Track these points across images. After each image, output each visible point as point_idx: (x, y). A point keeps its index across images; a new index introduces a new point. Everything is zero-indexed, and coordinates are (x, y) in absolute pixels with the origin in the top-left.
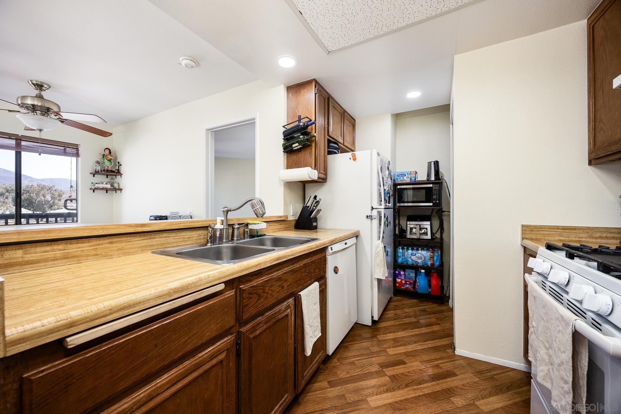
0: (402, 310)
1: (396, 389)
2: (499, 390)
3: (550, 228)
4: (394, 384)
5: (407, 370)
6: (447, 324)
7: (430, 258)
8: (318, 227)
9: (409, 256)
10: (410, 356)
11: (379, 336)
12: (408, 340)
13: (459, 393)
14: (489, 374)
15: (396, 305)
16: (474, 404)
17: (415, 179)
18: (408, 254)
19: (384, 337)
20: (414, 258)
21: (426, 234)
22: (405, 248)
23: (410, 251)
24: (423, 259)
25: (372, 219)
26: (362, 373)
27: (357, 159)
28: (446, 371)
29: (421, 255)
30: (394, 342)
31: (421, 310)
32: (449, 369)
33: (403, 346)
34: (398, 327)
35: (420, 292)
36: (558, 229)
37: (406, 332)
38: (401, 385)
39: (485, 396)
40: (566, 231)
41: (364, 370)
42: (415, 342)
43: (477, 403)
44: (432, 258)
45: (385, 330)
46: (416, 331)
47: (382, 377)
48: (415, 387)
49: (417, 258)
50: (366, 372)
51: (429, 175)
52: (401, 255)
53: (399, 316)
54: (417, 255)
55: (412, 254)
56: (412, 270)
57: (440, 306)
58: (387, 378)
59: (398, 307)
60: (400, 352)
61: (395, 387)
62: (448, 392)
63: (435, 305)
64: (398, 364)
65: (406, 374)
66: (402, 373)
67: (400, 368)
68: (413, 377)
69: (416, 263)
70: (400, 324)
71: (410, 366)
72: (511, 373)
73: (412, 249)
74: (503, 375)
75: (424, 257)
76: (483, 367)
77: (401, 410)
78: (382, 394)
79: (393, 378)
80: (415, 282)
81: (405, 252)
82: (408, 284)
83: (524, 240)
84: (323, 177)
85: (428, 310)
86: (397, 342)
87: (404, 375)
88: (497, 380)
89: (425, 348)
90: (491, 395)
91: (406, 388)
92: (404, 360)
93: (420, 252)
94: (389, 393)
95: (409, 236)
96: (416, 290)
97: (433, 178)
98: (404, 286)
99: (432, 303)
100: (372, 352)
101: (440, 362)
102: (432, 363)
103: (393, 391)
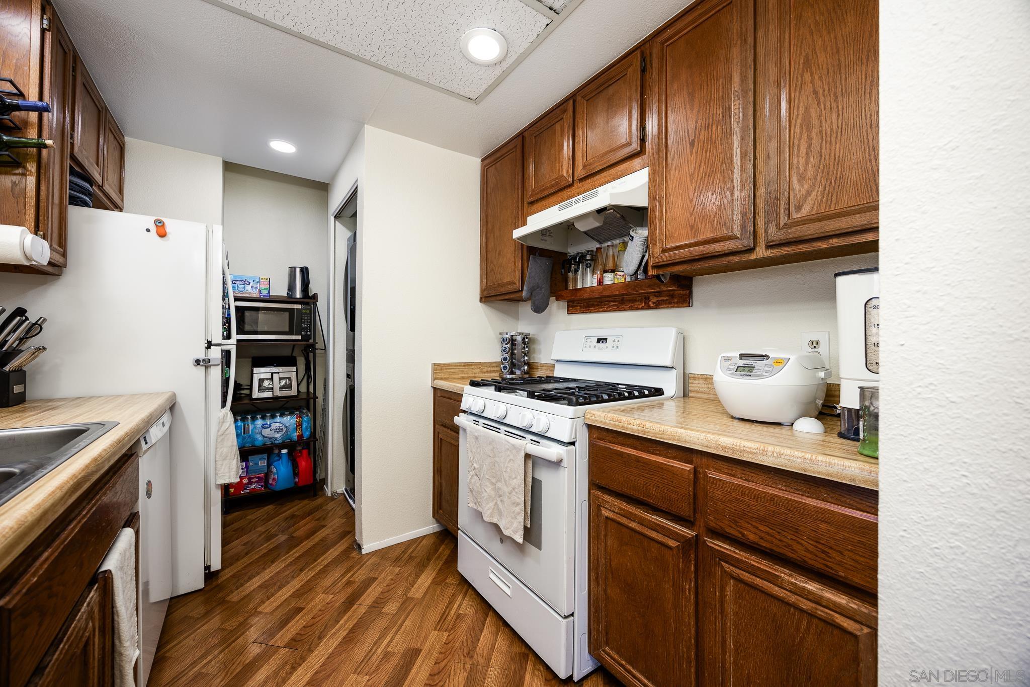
0: (254, 531)
1: (306, 655)
2: (421, 567)
3: (455, 366)
4: (299, 651)
5: (310, 617)
6: (335, 521)
7: (297, 426)
8: (28, 396)
9: (257, 431)
10: (303, 594)
11: (230, 597)
12: (288, 573)
13: (388, 598)
14: (406, 556)
15: (238, 529)
16: (408, 599)
17: (269, 291)
18: (255, 428)
19: (243, 591)
20: (266, 432)
21: (289, 387)
22: (249, 417)
23: (259, 422)
24: (284, 432)
25: (207, 367)
26: (230, 678)
27: (169, 236)
28: (362, 582)
29: (281, 425)
30: (266, 590)
31: (287, 518)
32: (364, 577)
33: (285, 586)
34: (260, 563)
35: (279, 490)
36: (461, 366)
37: (279, 563)
38: (312, 644)
39: (414, 581)
40: (466, 367)
41: (231, 670)
42: (301, 570)
43: (410, 595)
44: (300, 425)
45: (238, 580)
46: (294, 553)
47: (272, 656)
48: (334, 630)
49: (273, 432)
50: (238, 671)
51: (291, 288)
52: (241, 432)
53: (252, 544)
54: (274, 426)
55: (263, 427)
56: (260, 456)
57: (313, 501)
58: (284, 651)
59: (243, 529)
60: (283, 598)
61: (304, 654)
62: (376, 605)
63: (306, 502)
64: (291, 617)
65: (310, 624)
66: (304, 627)
67: (298, 621)
68: (324, 619)
69: (271, 440)
70: (261, 557)
71: (312, 609)
72: (424, 542)
73: (263, 418)
74: (419, 548)
75: (286, 427)
76: (398, 551)
77: (330, 675)
78: (288, 680)
79: (294, 643)
80: (267, 475)
81: (248, 425)
82: (256, 482)
83: (436, 381)
84: (58, 260)
85: (297, 513)
86: (269, 589)
87: (307, 627)
88: (416, 557)
89: (320, 570)
90: (417, 576)
91: (320, 643)
92: (298, 605)
93: (278, 419)
94: (299, 669)
95: (256, 394)
96: (269, 489)
97: (298, 294)
98: (246, 489)
99: (299, 500)
100: (232, 631)
101: (349, 575)
102: (340, 584)
103: (304, 662)
